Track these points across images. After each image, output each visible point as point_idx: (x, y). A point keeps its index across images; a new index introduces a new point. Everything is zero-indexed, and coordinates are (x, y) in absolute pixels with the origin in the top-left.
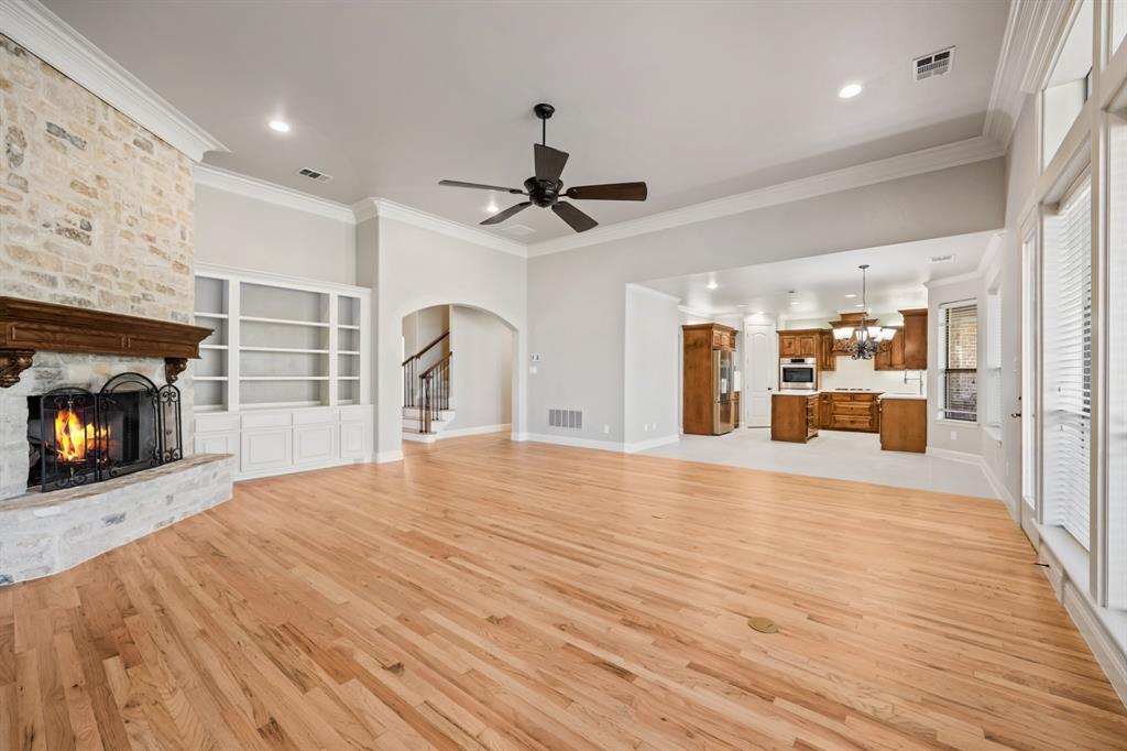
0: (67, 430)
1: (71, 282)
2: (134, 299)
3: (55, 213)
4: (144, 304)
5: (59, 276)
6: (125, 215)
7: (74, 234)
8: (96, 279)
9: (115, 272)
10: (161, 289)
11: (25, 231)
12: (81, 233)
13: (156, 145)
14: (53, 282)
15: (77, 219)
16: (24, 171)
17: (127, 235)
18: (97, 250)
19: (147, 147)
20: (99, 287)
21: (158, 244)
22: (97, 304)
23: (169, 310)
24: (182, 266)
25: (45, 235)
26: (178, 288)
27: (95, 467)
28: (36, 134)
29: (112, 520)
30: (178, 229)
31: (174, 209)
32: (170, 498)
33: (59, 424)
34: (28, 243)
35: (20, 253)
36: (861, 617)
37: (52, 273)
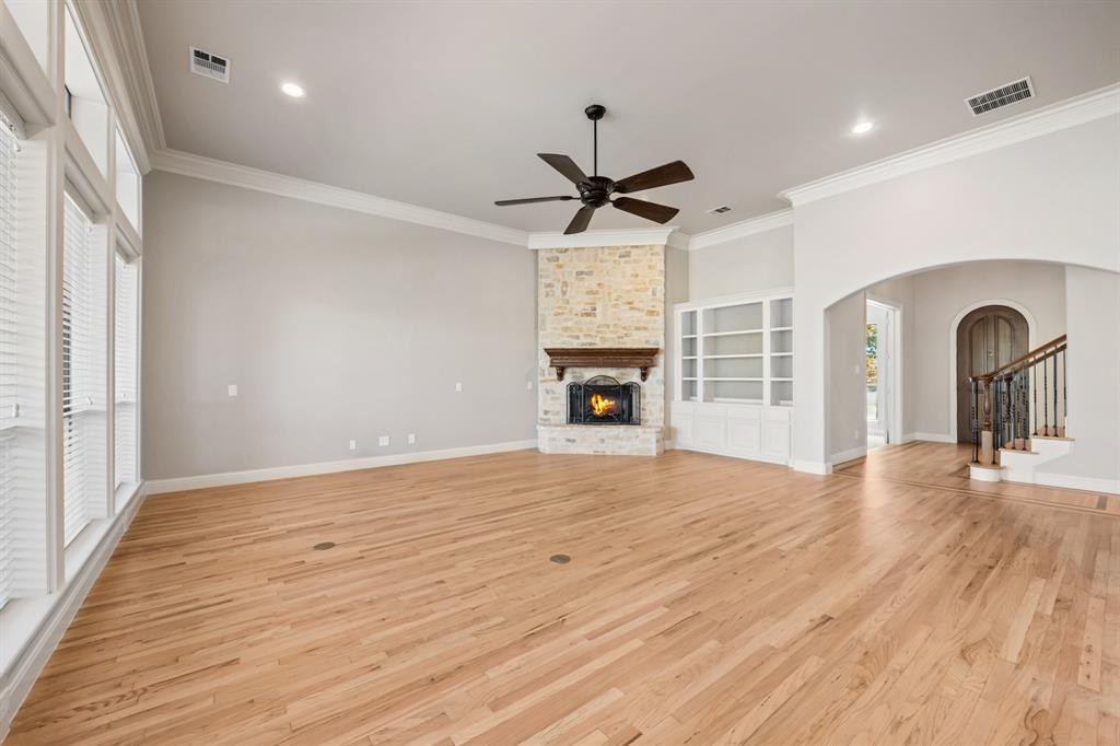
0: (597, 402)
1: (587, 336)
2: (619, 337)
3: (579, 308)
4: (626, 339)
5: (580, 334)
6: (614, 296)
7: (588, 315)
8: (598, 332)
9: (608, 326)
10: (637, 329)
11: (566, 320)
12: (591, 313)
13: (634, 251)
14: (578, 337)
15: (589, 307)
16: (567, 297)
17: (615, 306)
18: (599, 319)
19: (628, 255)
20: (600, 335)
21: (636, 305)
22: (600, 345)
23: (644, 340)
24: (653, 312)
25: (576, 319)
26: (650, 326)
27: (607, 419)
28: (571, 279)
29: (569, 440)
30: (650, 292)
31: (647, 281)
32: (603, 441)
33: (593, 400)
34: (569, 324)
35: (566, 329)
36: (269, 580)
37: (577, 334)
